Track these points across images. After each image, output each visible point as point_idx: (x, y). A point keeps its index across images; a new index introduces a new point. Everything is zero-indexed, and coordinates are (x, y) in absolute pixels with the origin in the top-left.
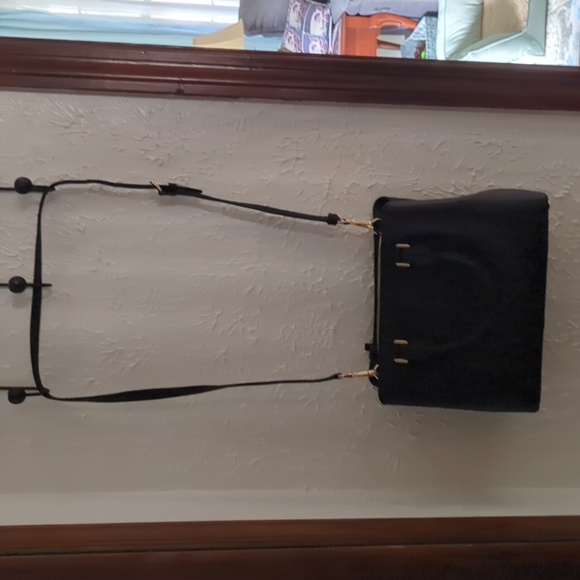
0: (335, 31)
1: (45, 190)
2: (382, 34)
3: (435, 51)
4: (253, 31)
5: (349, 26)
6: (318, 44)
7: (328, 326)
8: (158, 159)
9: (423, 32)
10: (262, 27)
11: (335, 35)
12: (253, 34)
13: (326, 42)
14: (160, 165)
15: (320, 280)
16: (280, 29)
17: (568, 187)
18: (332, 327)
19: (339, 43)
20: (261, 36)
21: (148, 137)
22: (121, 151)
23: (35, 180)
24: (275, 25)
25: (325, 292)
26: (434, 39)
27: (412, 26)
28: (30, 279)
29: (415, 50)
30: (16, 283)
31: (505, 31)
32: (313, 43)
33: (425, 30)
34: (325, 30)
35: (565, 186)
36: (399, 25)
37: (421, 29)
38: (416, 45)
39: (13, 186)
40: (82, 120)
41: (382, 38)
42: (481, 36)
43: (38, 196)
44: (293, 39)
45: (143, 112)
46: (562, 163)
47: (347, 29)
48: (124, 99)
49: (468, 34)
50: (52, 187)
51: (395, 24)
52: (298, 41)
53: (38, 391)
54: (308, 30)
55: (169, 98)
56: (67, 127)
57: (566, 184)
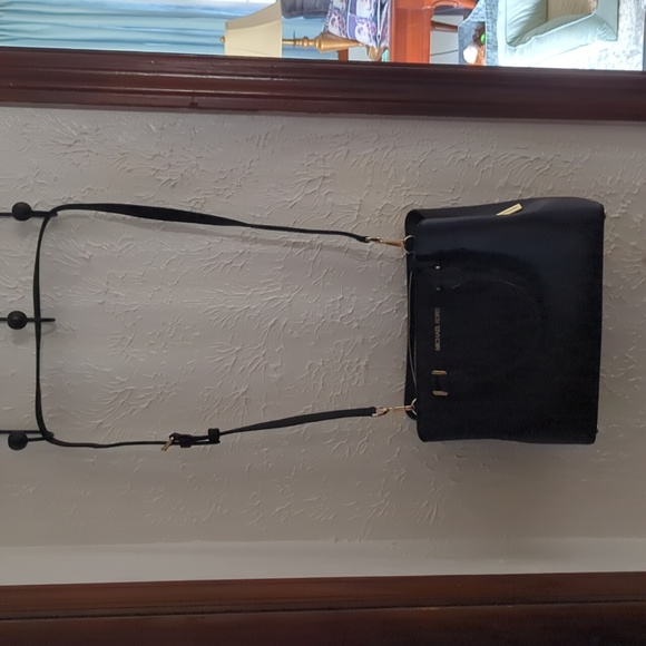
0: (384, 12)
1: (47, 216)
2: (436, 14)
3: (495, 34)
4: (293, 13)
5: (400, 7)
6: (364, 26)
7: (358, 362)
8: (171, 180)
9: (483, 13)
10: (302, 8)
11: (384, 16)
12: (292, 16)
13: (374, 24)
14: (173, 186)
15: (350, 311)
16: (323, 10)
17: (625, 206)
18: (363, 363)
19: (388, 25)
20: (302, 18)
21: (159, 155)
22: (130, 171)
23: (35, 205)
24: (317, 5)
25: (356, 324)
26: (495, 21)
27: (469, 6)
28: (30, 314)
29: (473, 33)
30: (16, 318)
31: (573, 13)
32: (359, 25)
33: (484, 10)
34: (373, 11)
35: (622, 205)
36: (455, 5)
37: (480, 10)
38: (475, 26)
39: (11, 211)
40: (86, 137)
41: (436, 19)
42: (546, 19)
43: (38, 222)
44: (337, 21)
45: (153, 128)
46: (618, 178)
47: (397, 10)
48: (132, 113)
49: (532, 15)
50: (54, 212)
51: (451, 4)
52: (343, 24)
53: (40, 436)
54: (353, 11)
55: (182, 112)
56: (70, 146)
57: (624, 202)
